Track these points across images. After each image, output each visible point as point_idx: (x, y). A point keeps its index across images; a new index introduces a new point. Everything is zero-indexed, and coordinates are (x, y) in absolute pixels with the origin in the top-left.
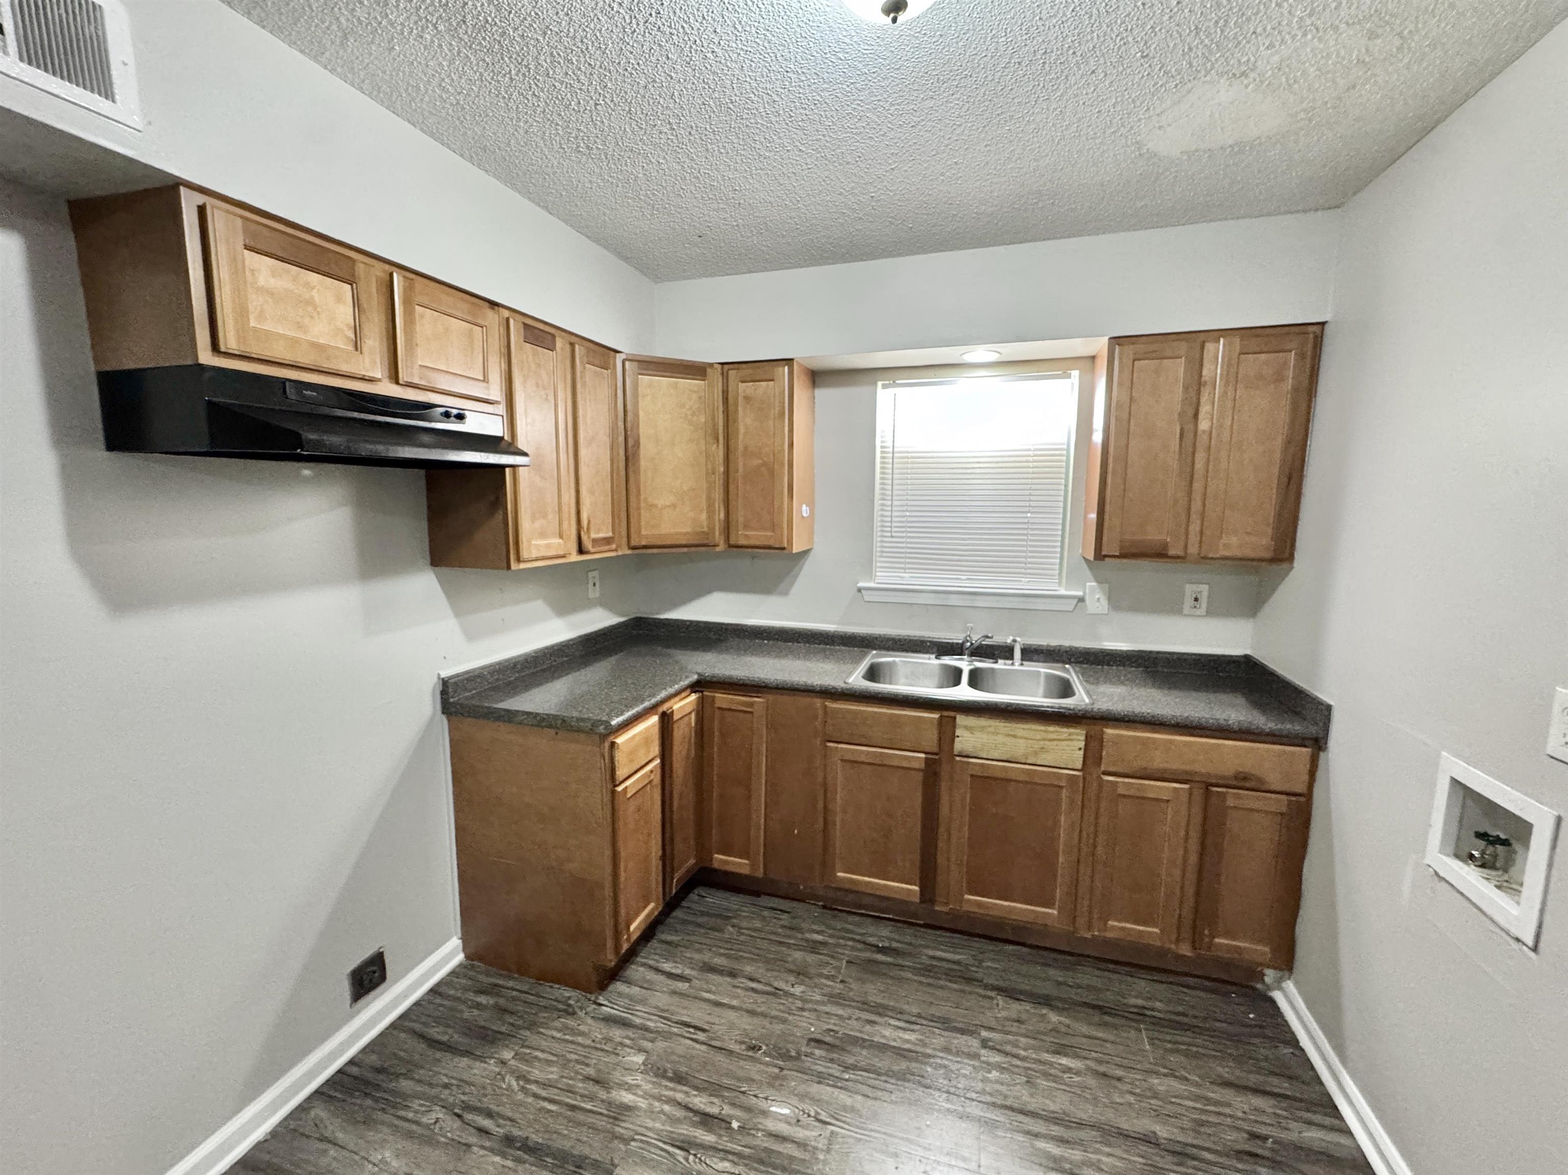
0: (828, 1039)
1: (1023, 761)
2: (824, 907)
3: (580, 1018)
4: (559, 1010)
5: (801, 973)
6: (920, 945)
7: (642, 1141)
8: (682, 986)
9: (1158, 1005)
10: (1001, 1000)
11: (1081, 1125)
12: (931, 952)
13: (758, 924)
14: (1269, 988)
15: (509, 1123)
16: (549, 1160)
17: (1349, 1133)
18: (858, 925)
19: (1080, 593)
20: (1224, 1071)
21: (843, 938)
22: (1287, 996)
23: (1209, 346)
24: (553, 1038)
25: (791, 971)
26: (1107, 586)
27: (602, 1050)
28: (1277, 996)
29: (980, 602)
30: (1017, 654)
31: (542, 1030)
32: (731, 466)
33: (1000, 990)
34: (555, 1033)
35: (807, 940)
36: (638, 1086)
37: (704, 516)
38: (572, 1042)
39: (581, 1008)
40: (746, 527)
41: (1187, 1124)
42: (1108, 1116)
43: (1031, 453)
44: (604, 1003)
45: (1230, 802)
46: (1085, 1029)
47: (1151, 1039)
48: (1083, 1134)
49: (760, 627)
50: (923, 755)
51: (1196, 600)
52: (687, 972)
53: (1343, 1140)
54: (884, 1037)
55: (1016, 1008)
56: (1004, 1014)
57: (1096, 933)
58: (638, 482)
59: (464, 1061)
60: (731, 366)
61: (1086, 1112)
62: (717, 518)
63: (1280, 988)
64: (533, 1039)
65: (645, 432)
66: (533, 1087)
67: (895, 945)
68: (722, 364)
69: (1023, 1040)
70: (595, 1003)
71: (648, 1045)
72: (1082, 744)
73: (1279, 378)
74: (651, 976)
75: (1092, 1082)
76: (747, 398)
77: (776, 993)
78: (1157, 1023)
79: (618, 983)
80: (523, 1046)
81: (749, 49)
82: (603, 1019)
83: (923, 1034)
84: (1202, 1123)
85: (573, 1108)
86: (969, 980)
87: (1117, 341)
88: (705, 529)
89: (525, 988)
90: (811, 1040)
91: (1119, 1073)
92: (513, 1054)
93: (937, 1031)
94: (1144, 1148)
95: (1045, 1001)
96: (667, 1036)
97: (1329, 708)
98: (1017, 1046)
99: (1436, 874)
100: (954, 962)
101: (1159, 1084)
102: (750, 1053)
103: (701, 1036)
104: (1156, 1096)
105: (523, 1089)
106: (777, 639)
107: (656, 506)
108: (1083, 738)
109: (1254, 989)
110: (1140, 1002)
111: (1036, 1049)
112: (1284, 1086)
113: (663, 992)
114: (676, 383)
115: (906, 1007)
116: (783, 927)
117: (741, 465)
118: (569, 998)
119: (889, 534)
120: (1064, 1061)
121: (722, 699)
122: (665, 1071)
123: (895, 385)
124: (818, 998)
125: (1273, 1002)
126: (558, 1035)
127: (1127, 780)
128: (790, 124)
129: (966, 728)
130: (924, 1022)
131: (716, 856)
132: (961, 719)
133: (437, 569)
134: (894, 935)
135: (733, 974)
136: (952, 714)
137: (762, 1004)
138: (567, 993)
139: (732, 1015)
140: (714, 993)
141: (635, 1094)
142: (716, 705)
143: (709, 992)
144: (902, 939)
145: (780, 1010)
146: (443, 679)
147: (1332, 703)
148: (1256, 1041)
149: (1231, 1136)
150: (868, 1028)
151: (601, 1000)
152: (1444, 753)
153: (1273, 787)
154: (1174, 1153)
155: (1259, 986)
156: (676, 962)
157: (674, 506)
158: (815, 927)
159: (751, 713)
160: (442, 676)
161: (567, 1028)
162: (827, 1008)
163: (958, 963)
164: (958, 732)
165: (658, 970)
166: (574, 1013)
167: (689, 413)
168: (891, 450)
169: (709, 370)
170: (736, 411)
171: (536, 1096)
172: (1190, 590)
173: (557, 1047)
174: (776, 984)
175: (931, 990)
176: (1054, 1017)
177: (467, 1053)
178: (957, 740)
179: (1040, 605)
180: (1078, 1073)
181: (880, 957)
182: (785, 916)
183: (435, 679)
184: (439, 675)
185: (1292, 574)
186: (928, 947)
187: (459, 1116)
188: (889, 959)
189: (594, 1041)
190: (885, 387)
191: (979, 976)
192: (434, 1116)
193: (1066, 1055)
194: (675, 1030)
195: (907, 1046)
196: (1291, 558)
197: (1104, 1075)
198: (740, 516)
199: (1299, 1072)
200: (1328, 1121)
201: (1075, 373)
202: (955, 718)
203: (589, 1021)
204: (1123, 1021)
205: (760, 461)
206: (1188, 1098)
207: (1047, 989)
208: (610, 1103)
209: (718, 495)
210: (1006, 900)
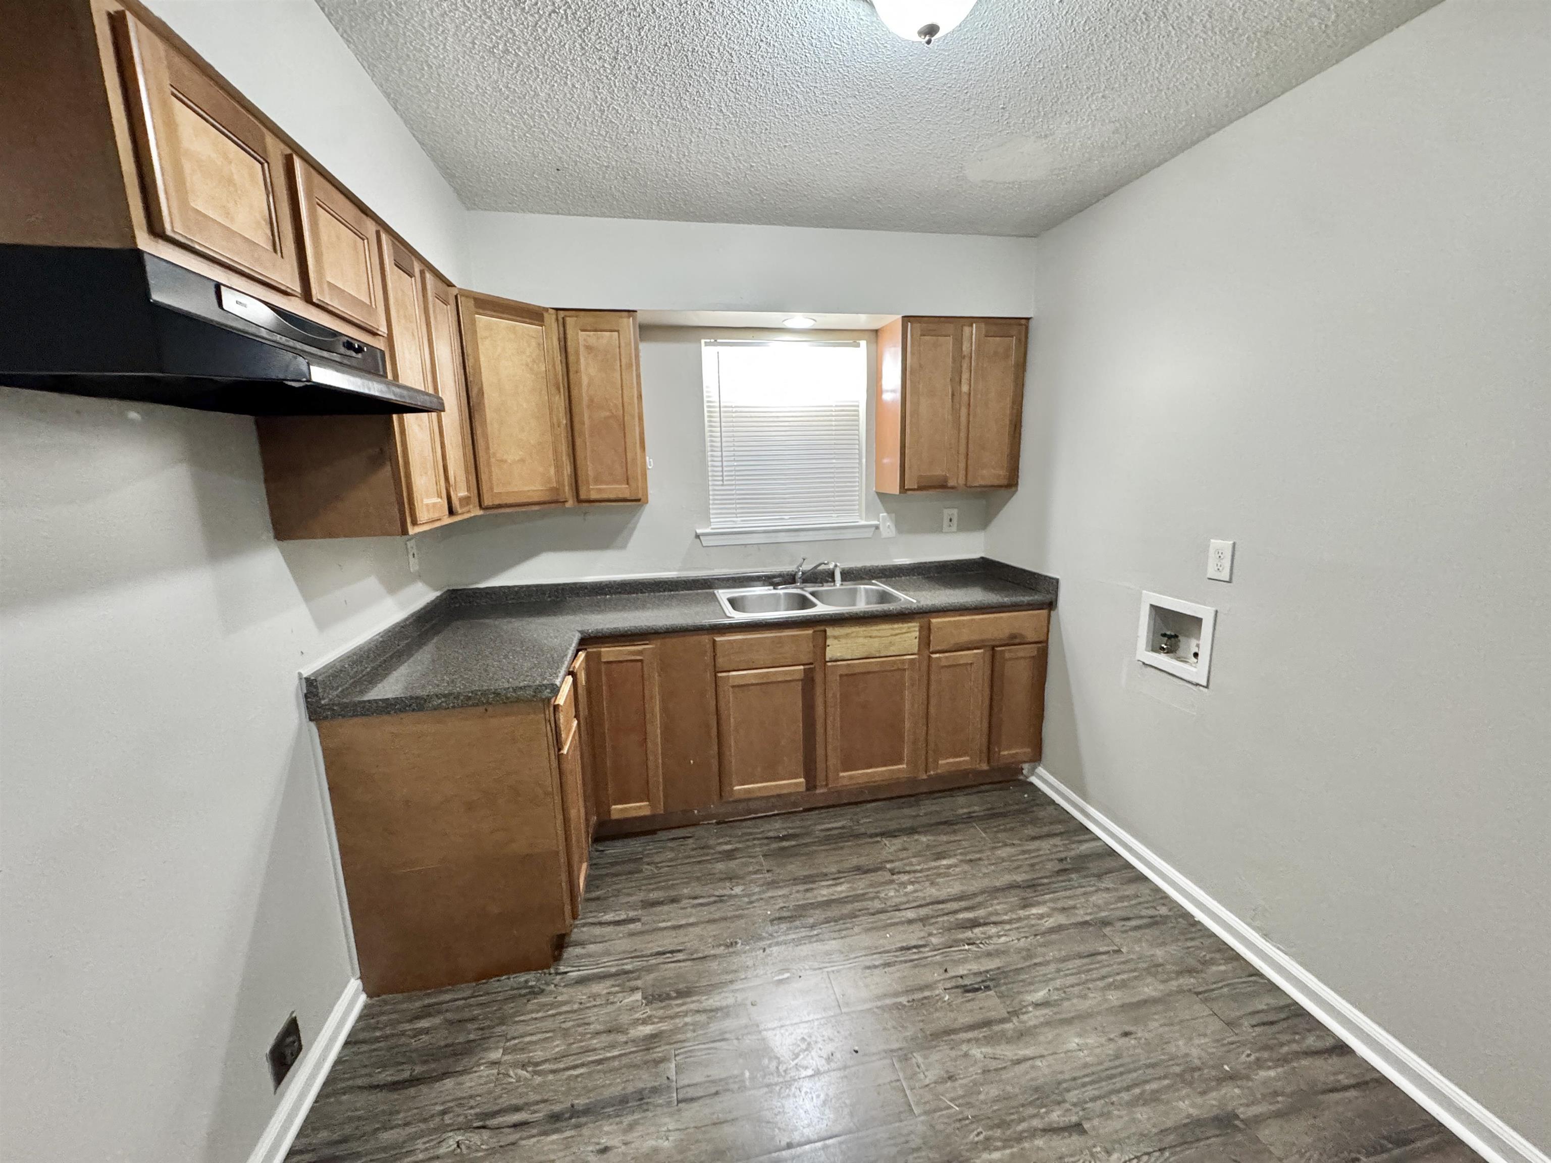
0: (785, 914)
1: (878, 655)
2: (718, 823)
3: (551, 992)
4: (524, 995)
5: (731, 878)
6: (810, 825)
7: (686, 1052)
8: (637, 926)
9: (976, 808)
10: (886, 841)
11: (975, 895)
12: (820, 827)
13: (670, 855)
14: (1027, 777)
15: (542, 1105)
16: (608, 1110)
17: (1098, 839)
18: (755, 827)
19: (876, 522)
20: (1030, 831)
21: (748, 840)
22: (1041, 778)
23: (967, 330)
24: (536, 1019)
25: (721, 880)
26: (893, 515)
27: (595, 1006)
28: (1033, 779)
29: (803, 537)
30: (838, 576)
31: (517, 1019)
32: (576, 419)
33: (882, 835)
34: (534, 1015)
35: (720, 853)
36: (650, 1017)
37: (552, 471)
38: (560, 1014)
39: (547, 984)
40: (597, 480)
41: (1027, 869)
42: (986, 883)
43: (833, 409)
44: (566, 970)
45: (1007, 655)
46: (944, 838)
47: (984, 830)
48: (979, 899)
49: (601, 583)
50: (802, 667)
51: (951, 520)
52: (632, 914)
53: (1099, 844)
54: (824, 895)
55: (898, 842)
56: (893, 848)
57: (932, 773)
58: (485, 436)
59: (449, 1083)
60: (567, 313)
61: (975, 885)
62: (565, 472)
63: (1032, 775)
64: (513, 1030)
65: (487, 378)
66: (546, 1066)
67: (791, 831)
68: (557, 309)
69: (914, 860)
70: (557, 974)
71: (639, 983)
72: (917, 634)
73: (1007, 356)
74: (597, 931)
75: (966, 867)
76: (589, 348)
77: (721, 899)
78: (980, 819)
79: (570, 949)
80: (508, 1040)
81: (745, 11)
82: (576, 983)
83: (849, 882)
84: (1032, 865)
85: (600, 1062)
86: (858, 836)
87: (906, 319)
88: (555, 485)
89: (468, 993)
90: (772, 921)
91: (978, 856)
92: (501, 1051)
93: (858, 877)
94: (1013, 892)
95: (912, 831)
96: (649, 970)
97: (1057, 581)
98: (912, 865)
99: (1144, 663)
100: (840, 828)
101: (1003, 852)
102: (731, 950)
103: (680, 956)
104: (1003, 860)
105: (535, 1073)
106: (620, 593)
107: (506, 461)
108: (917, 629)
109: (1019, 780)
110: (965, 810)
111: (925, 862)
112: (1059, 828)
113: (620, 938)
114: (514, 327)
115: (825, 870)
116: (693, 849)
117: (586, 418)
118: (526, 982)
119: (721, 483)
120: (945, 862)
121: (609, 652)
122: (668, 995)
123: (715, 344)
124: (757, 890)
125: (1031, 784)
126: (540, 1015)
127: (947, 654)
128: (729, 85)
129: (835, 637)
130: (845, 875)
131: (614, 807)
132: (830, 631)
133: (285, 544)
134: (785, 826)
135: (674, 900)
136: (822, 628)
137: (716, 912)
138: (522, 978)
139: (697, 930)
140: (669, 920)
141: (653, 1023)
142: (603, 660)
143: (664, 921)
144: (794, 825)
145: (734, 910)
146: (307, 679)
147: (1057, 577)
148: (1035, 809)
149: (1049, 866)
150: (809, 895)
151: (562, 969)
152: (1144, 592)
153: (1030, 640)
154: (1029, 887)
155: (1021, 777)
156: (616, 911)
157: (522, 460)
158: (721, 840)
159: (641, 661)
160: (305, 676)
161: (545, 1005)
162: (770, 894)
163: (843, 827)
164: (828, 642)
165: (601, 924)
166: (542, 991)
167: (529, 360)
168: (718, 404)
169: (546, 315)
170: (578, 361)
171: (553, 1072)
172: (947, 513)
173: (549, 1024)
174: (717, 893)
175: (837, 852)
176: (924, 839)
177: (445, 1075)
178: (828, 649)
179: (848, 535)
180: (956, 866)
181: (785, 844)
182: (691, 841)
183: (296, 681)
184: (300, 674)
185: (1018, 493)
186: (815, 825)
187: (484, 1127)
188: (793, 843)
189: (581, 1003)
190: (707, 344)
191: (863, 830)
192: (452, 1142)
193: (944, 858)
194: (654, 961)
195: (843, 895)
196: (1016, 485)
197: (971, 861)
198: (589, 469)
199: (1061, 817)
200: (1087, 837)
201: (863, 343)
202: (825, 631)
203: (565, 990)
204: (964, 826)
205: (608, 414)
206: (1019, 855)
207: (908, 823)
208: (633, 1041)
209: (564, 448)
210: (871, 767)
